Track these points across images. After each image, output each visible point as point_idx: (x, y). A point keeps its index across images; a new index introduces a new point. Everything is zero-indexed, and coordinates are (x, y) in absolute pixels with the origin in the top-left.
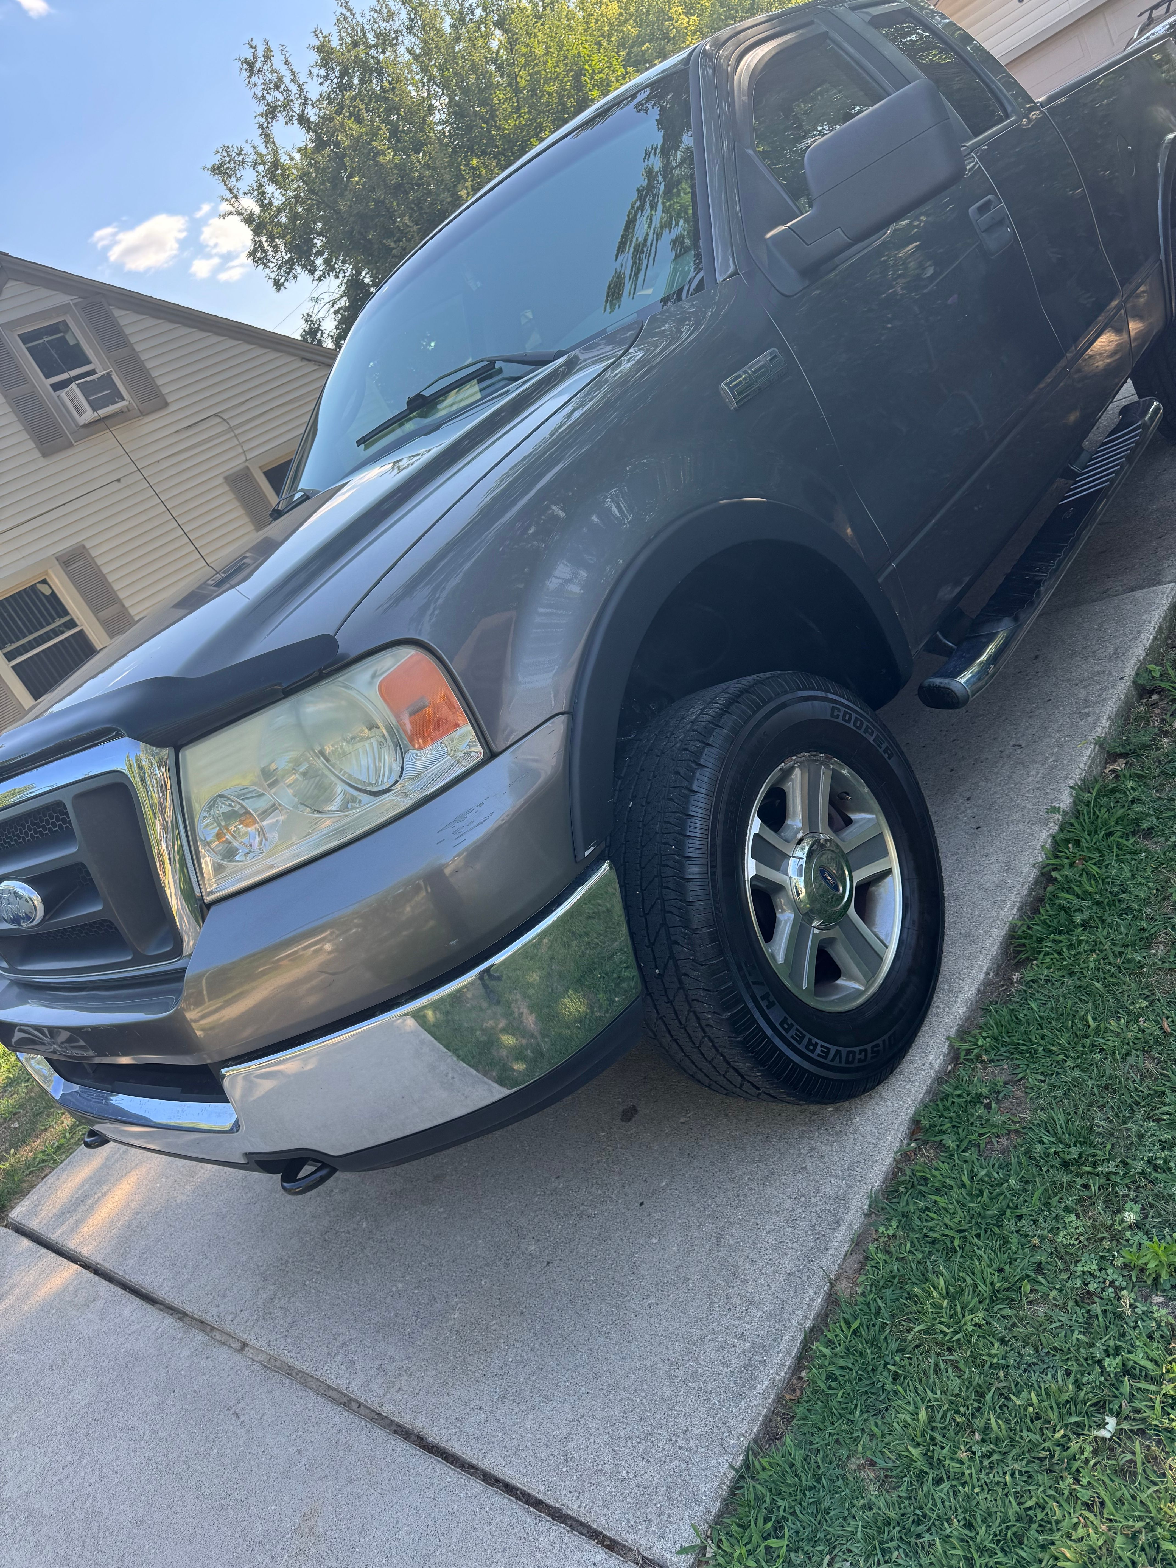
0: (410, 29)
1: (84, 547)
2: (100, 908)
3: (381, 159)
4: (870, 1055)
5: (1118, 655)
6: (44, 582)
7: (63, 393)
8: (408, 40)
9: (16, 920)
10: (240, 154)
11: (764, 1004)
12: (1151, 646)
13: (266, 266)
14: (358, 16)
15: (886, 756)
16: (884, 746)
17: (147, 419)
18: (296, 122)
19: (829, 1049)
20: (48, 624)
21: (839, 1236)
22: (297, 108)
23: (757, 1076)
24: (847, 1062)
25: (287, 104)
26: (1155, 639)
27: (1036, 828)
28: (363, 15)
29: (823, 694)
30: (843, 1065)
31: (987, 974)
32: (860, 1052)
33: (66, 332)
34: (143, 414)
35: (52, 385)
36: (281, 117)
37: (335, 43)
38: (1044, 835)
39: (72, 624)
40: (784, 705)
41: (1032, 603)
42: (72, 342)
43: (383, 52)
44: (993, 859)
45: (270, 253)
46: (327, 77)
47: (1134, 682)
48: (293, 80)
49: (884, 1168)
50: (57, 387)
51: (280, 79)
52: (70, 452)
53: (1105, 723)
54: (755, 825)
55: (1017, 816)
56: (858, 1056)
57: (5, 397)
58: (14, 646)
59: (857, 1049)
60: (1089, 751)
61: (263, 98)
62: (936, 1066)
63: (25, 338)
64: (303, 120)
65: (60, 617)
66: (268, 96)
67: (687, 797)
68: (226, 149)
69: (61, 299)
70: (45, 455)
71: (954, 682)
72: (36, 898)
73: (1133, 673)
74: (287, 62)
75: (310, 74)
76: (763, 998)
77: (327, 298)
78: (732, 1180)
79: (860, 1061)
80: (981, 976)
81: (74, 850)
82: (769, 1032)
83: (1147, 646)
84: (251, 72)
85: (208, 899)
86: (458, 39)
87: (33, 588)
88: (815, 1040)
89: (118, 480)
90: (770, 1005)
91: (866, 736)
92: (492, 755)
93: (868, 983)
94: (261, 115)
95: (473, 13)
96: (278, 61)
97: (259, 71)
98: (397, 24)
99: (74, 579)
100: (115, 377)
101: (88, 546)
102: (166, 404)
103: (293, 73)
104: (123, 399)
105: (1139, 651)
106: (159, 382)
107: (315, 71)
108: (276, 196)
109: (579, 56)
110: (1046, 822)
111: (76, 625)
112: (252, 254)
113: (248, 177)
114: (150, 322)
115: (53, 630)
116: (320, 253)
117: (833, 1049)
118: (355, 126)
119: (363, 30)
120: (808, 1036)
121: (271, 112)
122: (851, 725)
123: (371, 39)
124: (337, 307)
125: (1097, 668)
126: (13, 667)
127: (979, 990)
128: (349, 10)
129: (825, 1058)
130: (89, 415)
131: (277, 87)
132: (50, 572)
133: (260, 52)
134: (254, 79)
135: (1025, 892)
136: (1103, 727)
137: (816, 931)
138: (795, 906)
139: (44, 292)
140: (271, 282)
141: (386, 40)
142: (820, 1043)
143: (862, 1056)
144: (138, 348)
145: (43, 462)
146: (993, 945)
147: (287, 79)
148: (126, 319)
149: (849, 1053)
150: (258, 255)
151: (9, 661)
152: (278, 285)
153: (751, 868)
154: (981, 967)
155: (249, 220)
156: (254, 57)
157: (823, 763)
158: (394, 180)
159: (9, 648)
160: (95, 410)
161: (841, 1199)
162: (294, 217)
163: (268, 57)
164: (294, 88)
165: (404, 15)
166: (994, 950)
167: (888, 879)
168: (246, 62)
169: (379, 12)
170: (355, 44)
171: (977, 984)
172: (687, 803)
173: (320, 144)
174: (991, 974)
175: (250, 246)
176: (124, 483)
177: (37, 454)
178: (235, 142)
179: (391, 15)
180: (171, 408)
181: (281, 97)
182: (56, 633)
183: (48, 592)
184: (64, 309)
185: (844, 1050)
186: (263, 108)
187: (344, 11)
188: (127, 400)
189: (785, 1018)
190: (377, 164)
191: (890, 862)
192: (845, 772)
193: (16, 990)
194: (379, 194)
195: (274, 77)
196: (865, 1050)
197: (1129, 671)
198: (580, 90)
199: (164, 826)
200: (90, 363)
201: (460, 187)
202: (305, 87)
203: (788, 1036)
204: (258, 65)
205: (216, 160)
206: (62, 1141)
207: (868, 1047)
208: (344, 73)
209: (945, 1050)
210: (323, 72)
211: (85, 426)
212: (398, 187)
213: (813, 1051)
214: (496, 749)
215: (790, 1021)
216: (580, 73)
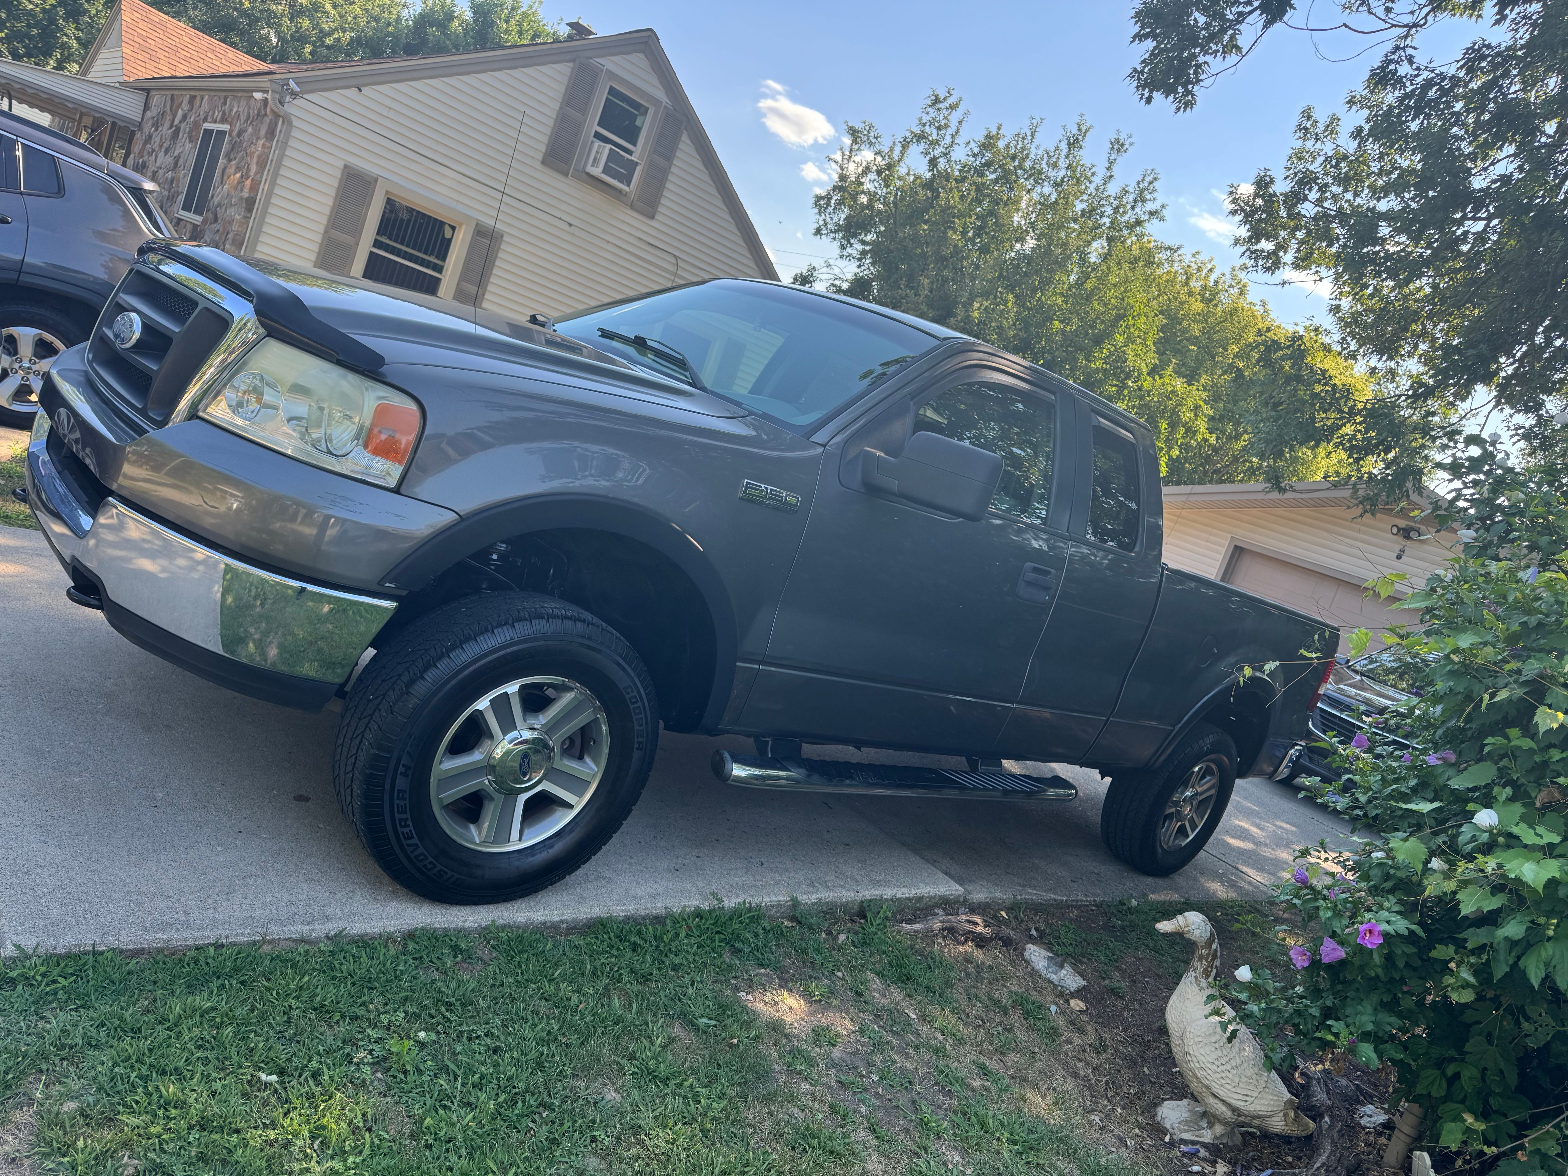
0: (1057, 185)
1: (502, 236)
2: (155, 368)
3: (950, 233)
4: (435, 871)
5: (877, 884)
6: (453, 228)
7: (597, 143)
8: (1047, 189)
9: (117, 336)
10: (876, 138)
11: (401, 769)
12: (900, 899)
13: (820, 213)
14: (1034, 145)
15: (636, 746)
16: (640, 740)
17: (630, 212)
18: (928, 158)
19: (412, 837)
20: (425, 253)
21: (299, 928)
22: (938, 151)
23: (357, 803)
24: (416, 857)
25: (935, 143)
26: (909, 899)
27: (697, 896)
28: (1037, 148)
29: (632, 674)
30: (412, 856)
31: (562, 922)
32: (430, 863)
33: (642, 115)
34: (632, 206)
35: (596, 132)
36: (922, 146)
37: (1001, 144)
38: (694, 902)
39: (439, 269)
40: (599, 651)
41: (830, 780)
42: (638, 123)
43: (1026, 179)
44: (656, 886)
45: (830, 209)
46: (975, 155)
47: (862, 902)
48: (953, 136)
49: (369, 930)
50: (598, 135)
51: (946, 126)
52: (561, 177)
53: (814, 898)
54: (512, 688)
55: (700, 884)
56: (426, 862)
57: (561, 108)
58: (388, 242)
59: (431, 859)
60: (784, 898)
61: (924, 125)
62: (467, 925)
63: (612, 91)
64: (933, 162)
65: (437, 257)
66: (927, 127)
67: (487, 630)
68: (871, 127)
69: (660, 94)
70: (543, 162)
71: (730, 762)
72: (137, 335)
73: (868, 897)
74: (960, 122)
75: (968, 143)
76: (404, 765)
77: (837, 271)
78: (296, 865)
79: (425, 866)
80: (557, 919)
81: (177, 330)
82: (387, 787)
83: (898, 896)
84: (933, 104)
85: (201, 414)
86: (1075, 220)
87: (442, 224)
88: (409, 823)
89: (570, 225)
90: (404, 774)
91: (635, 723)
92: (397, 491)
93: (484, 843)
94: (912, 132)
95: (1101, 217)
96: (955, 117)
97: (939, 109)
98: (1053, 174)
99: (473, 246)
100: (638, 170)
101: (505, 238)
102: (652, 217)
103: (957, 132)
104: (629, 185)
105: (888, 893)
106: (663, 201)
107: (972, 145)
108: (870, 184)
109: (1132, 308)
110: (705, 898)
111: (440, 271)
112: (819, 198)
113: (867, 155)
114: (699, 164)
115: (423, 259)
116: (863, 242)
117: (416, 840)
118: (957, 199)
119: (1028, 155)
120: (408, 816)
121: (920, 137)
122: (631, 707)
123: (1028, 164)
124: (837, 283)
125: (858, 877)
126: (371, 253)
127: (545, 923)
128: (1033, 136)
129: (405, 839)
130: (597, 171)
131: (939, 128)
132: (464, 227)
133: (952, 100)
134: (930, 110)
135: (643, 913)
136: (809, 898)
137: (486, 782)
138: (490, 756)
139: (654, 80)
140: (816, 226)
141: (1037, 176)
142: (412, 828)
143: (429, 866)
144: (674, 169)
145: (538, 165)
146: (585, 913)
147: (950, 131)
148: (686, 147)
149: (422, 854)
150: (822, 202)
151: (374, 246)
152: (818, 232)
153: (483, 704)
154: (563, 914)
155: (843, 178)
156: (945, 99)
157: (595, 708)
158: (947, 252)
159: (384, 239)
160: (604, 172)
161: (328, 918)
162: (870, 206)
163: (953, 107)
164: (948, 140)
165: (1062, 173)
166: (582, 916)
167: (566, 810)
168: (937, 96)
169: (1050, 157)
170: (1014, 158)
171: (548, 918)
172: (482, 633)
173: (929, 185)
174: (564, 926)
175: (822, 192)
176: (573, 229)
177: (540, 157)
178: (880, 128)
179: (1055, 166)
180: (653, 223)
181: (935, 136)
182: (423, 263)
183: (448, 235)
184: (657, 102)
185: (421, 849)
186: (917, 130)
187: (1029, 134)
188: (632, 189)
189: (405, 792)
190: (945, 233)
191: (578, 803)
192: (604, 728)
193: (82, 379)
194: (929, 250)
195: (943, 122)
196: (435, 866)
197: (869, 893)
198: (1112, 326)
199: (223, 361)
200: (635, 145)
201: (980, 299)
202: (955, 147)
203: (396, 802)
204: (941, 106)
205: (858, 126)
206: (14, 516)
207: (439, 867)
208: (988, 164)
209: (484, 924)
210: (976, 150)
211: (588, 174)
212: (944, 259)
213: (401, 826)
214: (402, 491)
215: (407, 796)
216: (1120, 317)
